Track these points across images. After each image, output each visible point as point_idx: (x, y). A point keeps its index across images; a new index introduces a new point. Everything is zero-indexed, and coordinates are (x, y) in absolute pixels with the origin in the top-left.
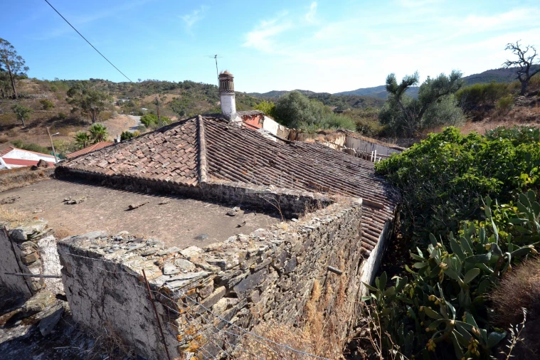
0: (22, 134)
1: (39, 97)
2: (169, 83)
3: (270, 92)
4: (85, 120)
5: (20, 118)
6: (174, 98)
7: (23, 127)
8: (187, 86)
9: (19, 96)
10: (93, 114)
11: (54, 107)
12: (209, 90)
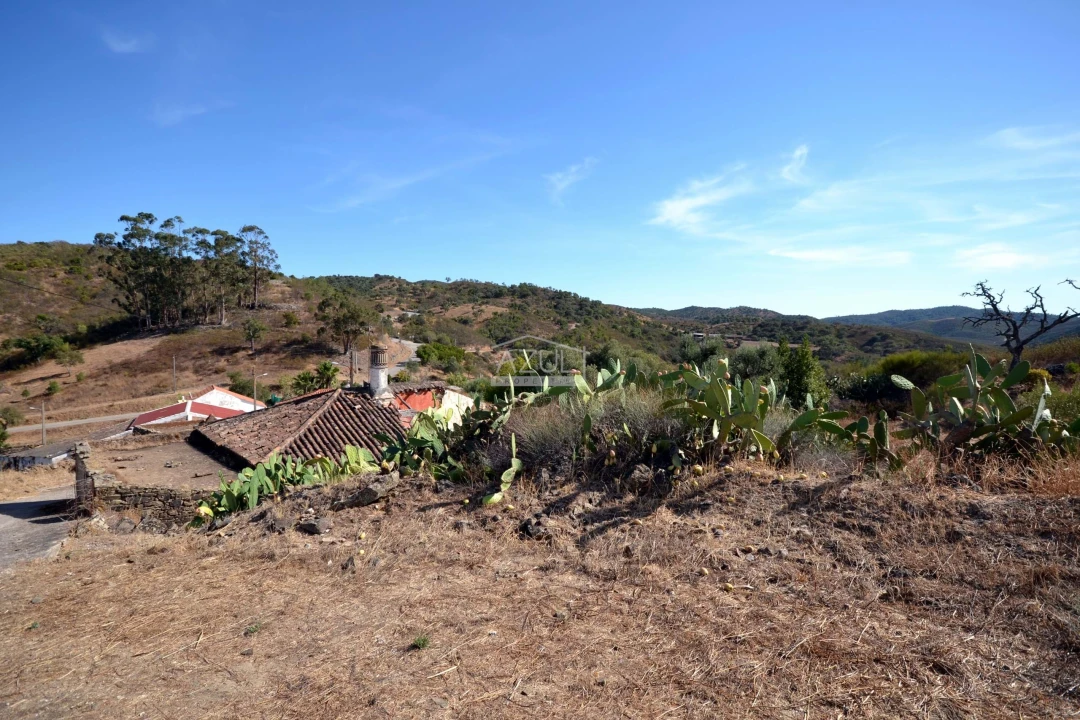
0: (246, 362)
1: (285, 307)
2: (496, 286)
3: (686, 309)
4: (335, 347)
5: (249, 339)
6: (495, 314)
7: (250, 352)
8: (525, 292)
9: (259, 306)
10: (348, 337)
11: (299, 324)
12: (562, 301)
